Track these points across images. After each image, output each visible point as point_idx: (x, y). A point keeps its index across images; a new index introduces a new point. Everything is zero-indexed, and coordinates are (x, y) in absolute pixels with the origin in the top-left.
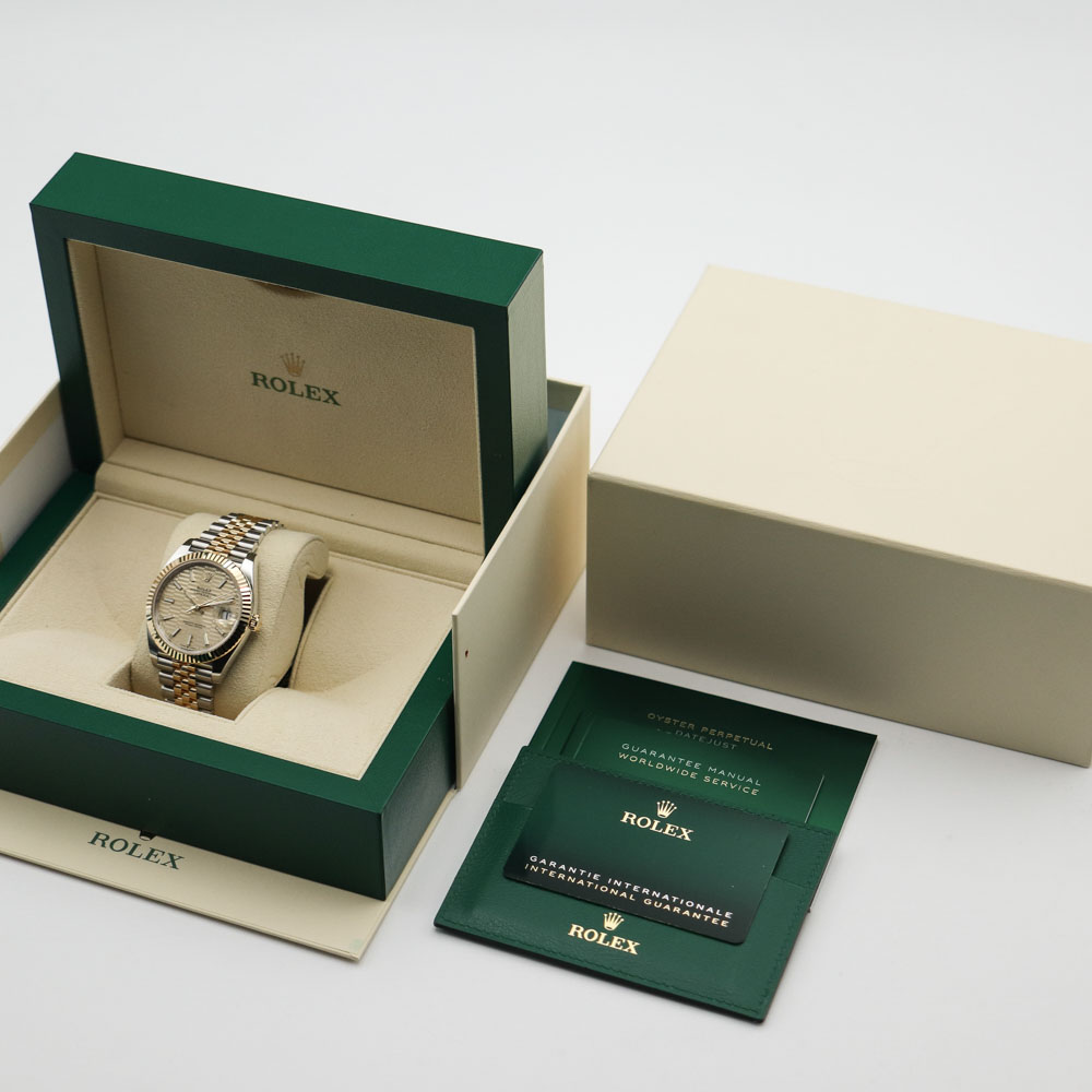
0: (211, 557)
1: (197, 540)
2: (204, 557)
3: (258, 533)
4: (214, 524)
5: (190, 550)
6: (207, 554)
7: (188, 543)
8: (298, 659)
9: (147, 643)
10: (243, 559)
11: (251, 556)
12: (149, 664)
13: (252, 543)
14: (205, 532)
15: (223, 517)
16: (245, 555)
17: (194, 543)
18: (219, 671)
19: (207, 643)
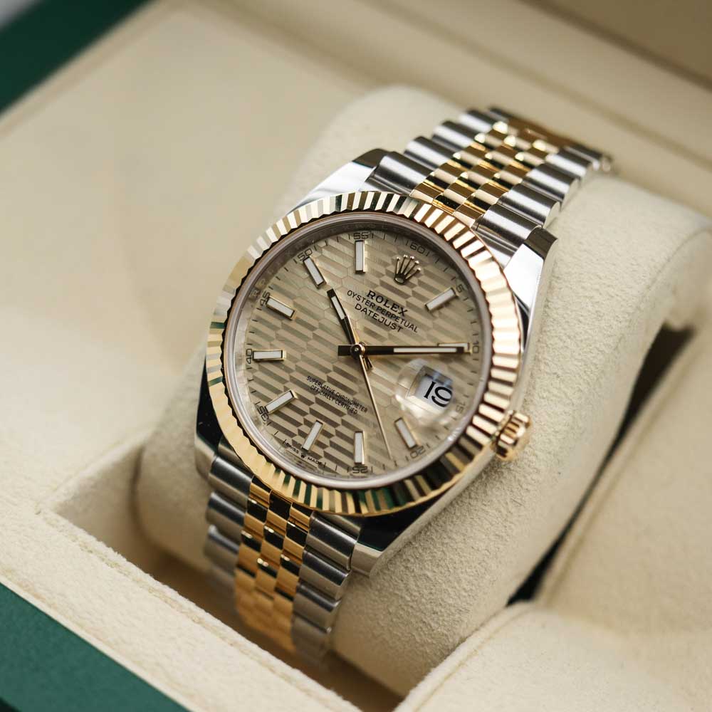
0: (431, 216)
1: (395, 156)
2: (407, 210)
3: (567, 177)
4: (449, 125)
5: (370, 180)
6: (420, 203)
7: (370, 158)
8: (571, 541)
9: (194, 410)
10: (517, 241)
11: (542, 242)
12: (188, 466)
13: (549, 202)
14: (421, 140)
15: (475, 113)
16: (524, 233)
17: (387, 163)
18: (381, 546)
19: (361, 457)
